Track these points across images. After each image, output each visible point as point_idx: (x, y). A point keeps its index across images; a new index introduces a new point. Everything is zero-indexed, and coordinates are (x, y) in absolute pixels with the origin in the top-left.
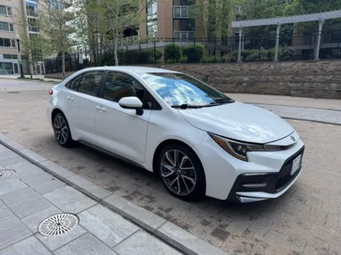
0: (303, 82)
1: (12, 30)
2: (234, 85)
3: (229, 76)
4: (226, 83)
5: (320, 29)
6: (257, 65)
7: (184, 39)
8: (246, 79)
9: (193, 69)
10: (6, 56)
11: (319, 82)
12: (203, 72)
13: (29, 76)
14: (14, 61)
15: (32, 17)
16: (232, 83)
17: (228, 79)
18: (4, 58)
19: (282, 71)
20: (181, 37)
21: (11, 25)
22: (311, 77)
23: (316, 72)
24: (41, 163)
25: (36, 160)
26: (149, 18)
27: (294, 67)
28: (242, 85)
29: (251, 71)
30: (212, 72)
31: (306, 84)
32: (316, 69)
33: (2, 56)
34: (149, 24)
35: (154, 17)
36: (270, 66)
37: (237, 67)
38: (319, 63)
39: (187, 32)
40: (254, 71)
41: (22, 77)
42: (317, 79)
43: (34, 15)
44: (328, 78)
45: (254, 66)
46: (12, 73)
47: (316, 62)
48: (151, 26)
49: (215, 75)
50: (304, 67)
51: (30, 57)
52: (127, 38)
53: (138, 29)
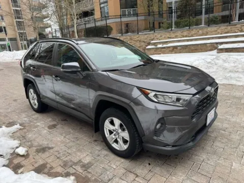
1: (3, 19)
2: (172, 48)
7: (129, 15)
9: (138, 39)
12: (145, 41)
15: (16, 8)
20: (127, 14)
27: (218, 30)
28: (177, 48)
34: (102, 5)
36: (198, 31)
39: (132, 9)
48: (103, 7)
51: (18, 38)
52: (87, 18)
53: (94, 10)
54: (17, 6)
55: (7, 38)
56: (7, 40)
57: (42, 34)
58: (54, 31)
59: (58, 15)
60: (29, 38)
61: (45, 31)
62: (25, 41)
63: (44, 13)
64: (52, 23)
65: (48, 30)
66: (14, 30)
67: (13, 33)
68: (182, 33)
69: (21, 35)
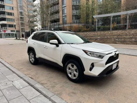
0: (121, 38)
1: (14, 21)
2: (94, 40)
3: (92, 37)
4: (91, 39)
5: (128, 17)
6: (104, 32)
7: (77, 23)
8: (99, 38)
10: (12, 31)
11: (127, 38)
13: (19, 38)
14: (14, 33)
15: (21, 16)
16: (94, 39)
17: (92, 38)
18: (11, 32)
19: (113, 34)
20: (75, 22)
21: (14, 19)
22: (124, 36)
23: (127, 34)
24: (9, 67)
25: (8, 66)
26: (63, 15)
27: (118, 32)
29: (101, 34)
30: (86, 35)
31: (122, 39)
32: (127, 33)
33: (10, 31)
35: (65, 15)
36: (108, 32)
37: (96, 33)
38: (128, 31)
39: (78, 20)
40: (102, 34)
41: (17, 39)
42: (127, 37)
43: (22, 16)
44: (131, 36)
45: (102, 33)
46: (14, 37)
47: (126, 30)
48: (64, 18)
49: (87, 36)
50: (122, 33)
51: (21, 31)
52: (56, 23)
53: (59, 19)
54: (22, 15)
55: (16, 30)
56: (16, 31)
57: (33, 29)
58: (39, 28)
59: (42, 21)
60: (26, 31)
61: (34, 28)
62: (24, 32)
63: (35, 20)
64: (38, 25)
65: (36, 28)
66: (19, 27)
67: (18, 28)
68: (100, 32)
69: (22, 29)
